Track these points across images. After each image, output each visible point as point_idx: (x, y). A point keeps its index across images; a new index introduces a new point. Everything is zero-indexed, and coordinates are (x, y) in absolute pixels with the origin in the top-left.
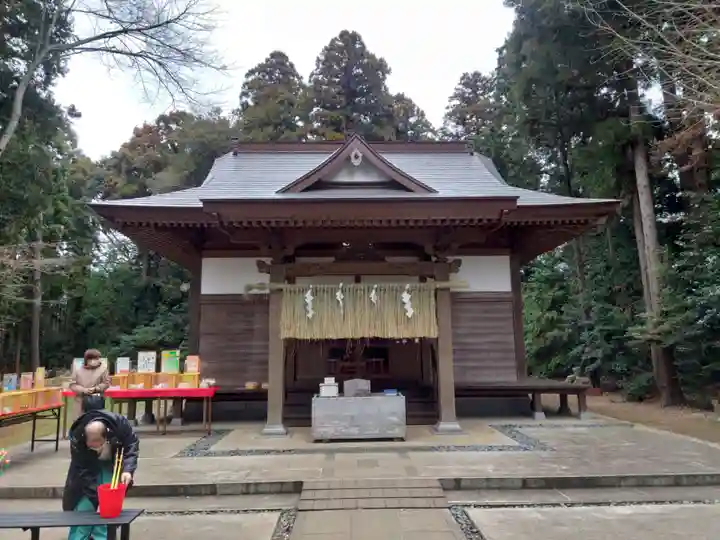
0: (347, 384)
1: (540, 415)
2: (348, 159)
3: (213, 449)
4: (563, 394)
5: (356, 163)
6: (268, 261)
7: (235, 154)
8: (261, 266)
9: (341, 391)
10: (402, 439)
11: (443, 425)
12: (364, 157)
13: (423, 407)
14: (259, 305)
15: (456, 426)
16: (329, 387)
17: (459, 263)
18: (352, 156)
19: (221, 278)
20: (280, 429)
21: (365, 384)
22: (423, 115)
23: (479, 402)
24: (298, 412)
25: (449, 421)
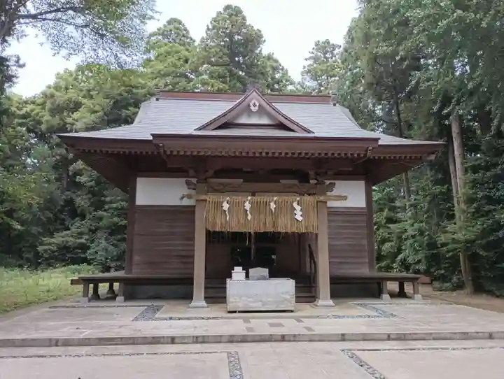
0: (252, 271)
1: (386, 296)
2: (249, 106)
3: (157, 316)
4: (402, 283)
5: (254, 109)
6: (194, 180)
7: (157, 99)
8: (189, 185)
9: (247, 276)
10: (292, 311)
11: (320, 302)
12: (260, 106)
15: (331, 302)
16: (238, 272)
17: (334, 184)
18: (251, 104)
20: (204, 303)
21: (265, 271)
24: (216, 294)
25: (325, 299)
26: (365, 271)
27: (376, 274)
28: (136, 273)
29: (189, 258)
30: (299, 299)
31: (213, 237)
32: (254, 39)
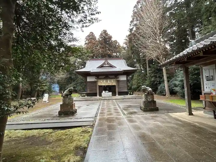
0: (106, 91)
1: (129, 95)
4: (132, 92)
5: (106, 64)
7: (89, 61)
8: (96, 78)
10: (111, 97)
13: (114, 94)
14: (95, 82)
16: (104, 92)
17: (118, 77)
19: (89, 79)
21: (108, 91)
22: (119, 43)
23: (120, 94)
24: (100, 95)
25: (117, 95)
26: (126, 91)
27: (128, 91)
28: (88, 92)
29: (96, 90)
30: (112, 95)
31: (100, 87)
32: (110, 38)
